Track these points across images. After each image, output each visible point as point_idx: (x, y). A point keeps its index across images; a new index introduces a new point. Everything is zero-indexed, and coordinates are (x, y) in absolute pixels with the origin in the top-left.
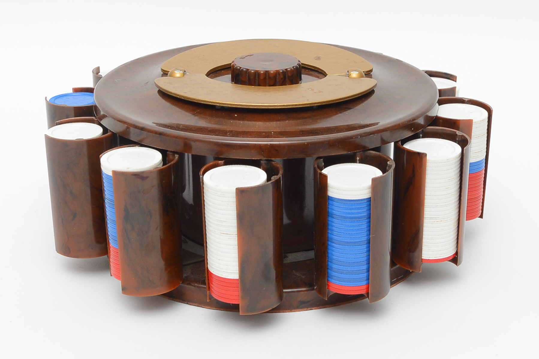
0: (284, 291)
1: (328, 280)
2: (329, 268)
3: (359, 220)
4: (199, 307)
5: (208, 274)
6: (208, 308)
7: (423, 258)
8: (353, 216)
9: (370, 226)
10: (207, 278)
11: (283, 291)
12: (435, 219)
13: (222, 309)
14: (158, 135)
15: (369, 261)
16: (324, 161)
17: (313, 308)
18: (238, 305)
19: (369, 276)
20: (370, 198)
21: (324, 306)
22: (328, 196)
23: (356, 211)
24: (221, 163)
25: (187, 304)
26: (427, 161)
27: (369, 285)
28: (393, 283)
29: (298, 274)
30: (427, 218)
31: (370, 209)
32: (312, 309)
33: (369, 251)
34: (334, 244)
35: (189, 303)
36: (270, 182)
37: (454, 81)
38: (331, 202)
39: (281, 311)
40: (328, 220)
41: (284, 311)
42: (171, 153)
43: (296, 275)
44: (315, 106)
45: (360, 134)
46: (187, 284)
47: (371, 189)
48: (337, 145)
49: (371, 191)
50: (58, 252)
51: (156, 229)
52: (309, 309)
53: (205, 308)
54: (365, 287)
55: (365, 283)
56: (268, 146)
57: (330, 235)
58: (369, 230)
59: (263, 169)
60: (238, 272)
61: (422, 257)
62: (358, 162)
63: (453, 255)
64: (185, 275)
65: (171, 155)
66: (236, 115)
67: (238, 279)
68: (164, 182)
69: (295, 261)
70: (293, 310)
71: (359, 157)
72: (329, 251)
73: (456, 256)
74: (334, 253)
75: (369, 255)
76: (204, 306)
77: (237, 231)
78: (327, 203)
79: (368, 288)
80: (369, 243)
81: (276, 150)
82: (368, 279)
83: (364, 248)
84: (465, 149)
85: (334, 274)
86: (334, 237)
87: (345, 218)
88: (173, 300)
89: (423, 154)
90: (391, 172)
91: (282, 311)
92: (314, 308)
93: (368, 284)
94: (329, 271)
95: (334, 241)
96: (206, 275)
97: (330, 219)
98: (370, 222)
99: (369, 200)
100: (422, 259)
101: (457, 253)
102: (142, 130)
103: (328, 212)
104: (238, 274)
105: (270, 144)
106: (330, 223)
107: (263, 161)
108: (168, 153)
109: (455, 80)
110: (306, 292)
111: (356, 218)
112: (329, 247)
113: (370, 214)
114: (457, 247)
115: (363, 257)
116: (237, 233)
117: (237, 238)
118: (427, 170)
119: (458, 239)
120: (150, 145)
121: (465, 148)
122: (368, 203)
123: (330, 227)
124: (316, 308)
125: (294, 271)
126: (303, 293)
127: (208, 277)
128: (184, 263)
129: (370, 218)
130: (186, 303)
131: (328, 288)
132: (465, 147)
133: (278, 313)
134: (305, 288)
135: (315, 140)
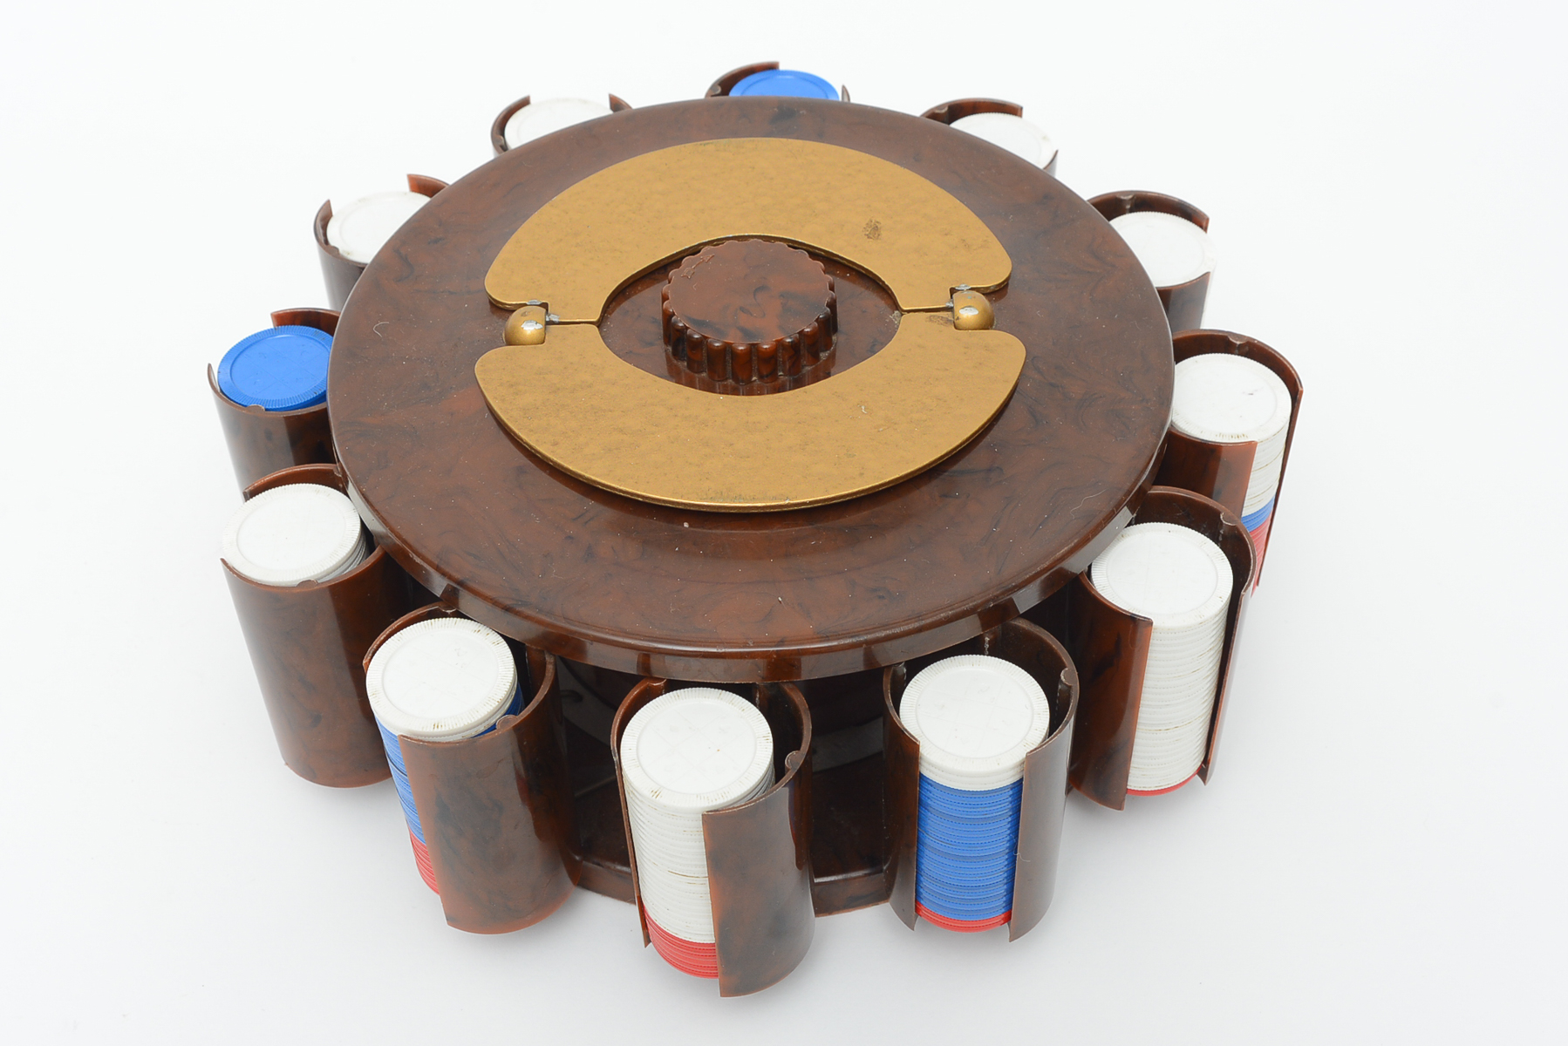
2: (921, 885)
3: (993, 821)
7: (1129, 787)
12: (1164, 725)
24: (660, 686)
29: (844, 821)
30: (1145, 724)
32: (877, 904)
36: (782, 784)
37: (1201, 226)
40: (919, 812)
45: (994, 596)
50: (287, 764)
51: (516, 827)
52: (870, 904)
60: (713, 934)
62: (987, 651)
63: (1199, 766)
66: (686, 525)
67: (713, 945)
70: (834, 912)
71: (988, 637)
84: (1241, 591)
89: (1143, 620)
94: (921, 890)
97: (923, 812)
103: (919, 800)
106: (923, 817)
109: (1204, 224)
110: (863, 879)
121: (1241, 585)
123: (923, 825)
126: (856, 881)
134: (861, 870)
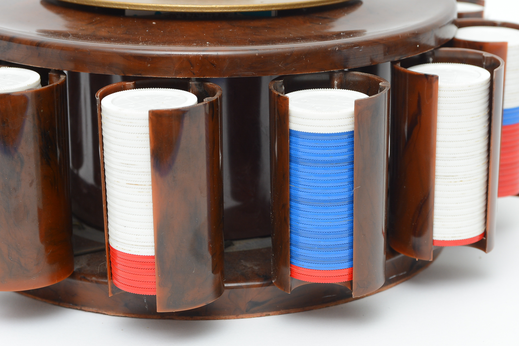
0: (226, 285)
1: (290, 262)
2: (293, 243)
3: (337, 165)
4: (99, 313)
5: (109, 254)
6: (112, 314)
8: (327, 158)
9: (352, 176)
10: (107, 260)
11: (224, 285)
12: (452, 177)
13: (133, 316)
14: (35, 47)
15: (353, 231)
16: (284, 84)
17: (270, 313)
18: (155, 297)
19: (352, 254)
20: (353, 131)
21: (287, 310)
22: (290, 129)
23: (332, 151)
24: (130, 84)
25: (81, 310)
26: (439, 89)
27: (352, 269)
28: (389, 282)
29: (248, 265)
30: (440, 176)
31: (353, 150)
32: (269, 315)
33: (352, 215)
34: (300, 206)
35: (83, 308)
36: (201, 104)
38: (293, 139)
39: (222, 317)
40: (290, 168)
41: (227, 317)
42: (54, 74)
43: (246, 266)
44: (273, 10)
45: (339, 44)
46: (81, 279)
47: (354, 118)
48: (303, 58)
49: (354, 121)
51: (31, 184)
52: (265, 313)
53: (107, 315)
54: (346, 272)
55: (346, 265)
56: (200, 58)
57: (293, 192)
58: (352, 182)
59: (192, 93)
60: (153, 244)
61: (432, 236)
62: (336, 88)
63: (480, 235)
64: (76, 267)
65: (54, 76)
66: (154, 23)
67: (154, 256)
68: (42, 111)
69: (245, 249)
70: (240, 315)
71: (337, 80)
72: (293, 217)
73: (484, 238)
74: (299, 219)
75: (352, 222)
76: (106, 311)
77: (150, 180)
78: (289, 141)
79: (352, 274)
80: (352, 202)
81: (213, 64)
82: (352, 260)
83: (345, 209)
84: (496, 72)
85: (300, 251)
86: (300, 193)
87: (316, 162)
88: (59, 305)
89: (433, 76)
90: (384, 93)
91: (224, 317)
92: (272, 313)
93: (351, 267)
94: (293, 248)
95: (299, 200)
96: (107, 256)
97: (293, 165)
98: (352, 169)
99: (351, 134)
100: (433, 240)
101: (485, 234)
102: (12, 42)
103: (290, 156)
104: (154, 248)
105: (204, 55)
106: (293, 171)
107: (194, 82)
108: (49, 73)
110: (259, 288)
111: (331, 162)
112: (293, 211)
113: (353, 156)
114: (486, 223)
115: (344, 224)
116: (151, 183)
117: (151, 191)
118: (438, 102)
119: (486, 211)
120: (22, 63)
121: (495, 70)
122: (350, 140)
123: (293, 179)
124: (275, 312)
125: (242, 261)
126: (255, 289)
127: (110, 258)
128: (76, 252)
129: (352, 163)
130: (79, 308)
131: (291, 275)
132: (495, 68)
133: (217, 319)
134: (258, 281)
135: (271, 50)
